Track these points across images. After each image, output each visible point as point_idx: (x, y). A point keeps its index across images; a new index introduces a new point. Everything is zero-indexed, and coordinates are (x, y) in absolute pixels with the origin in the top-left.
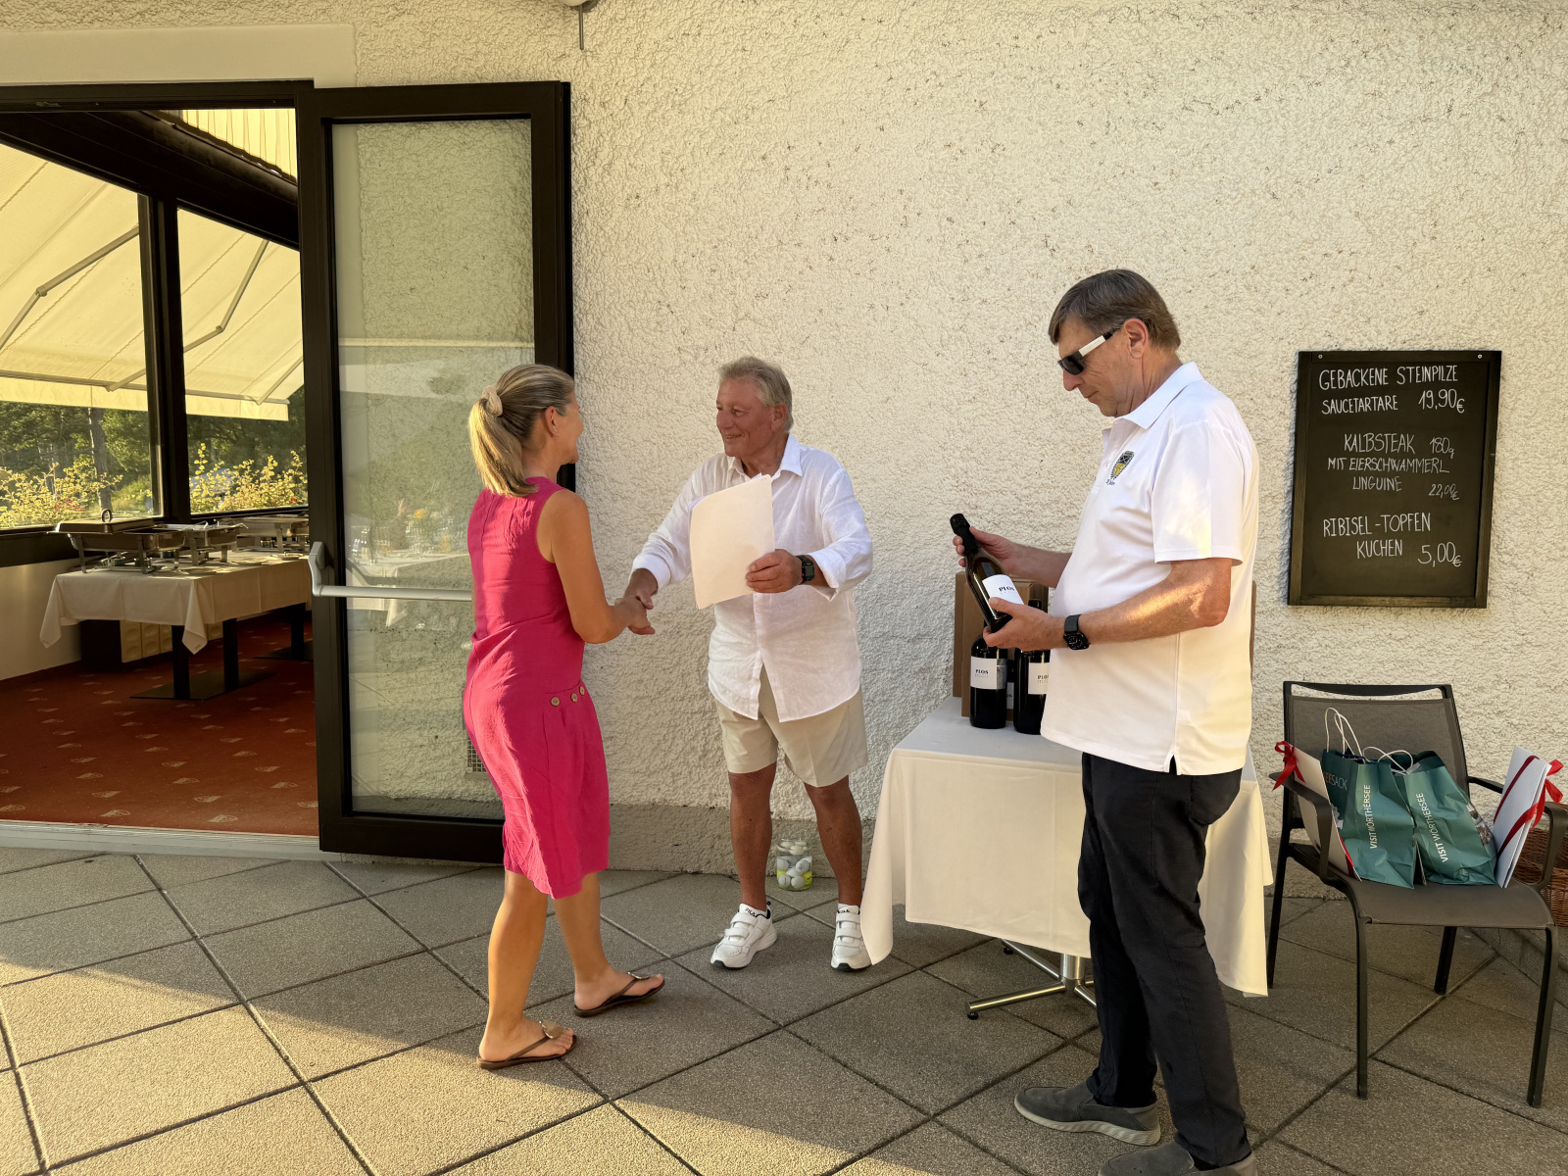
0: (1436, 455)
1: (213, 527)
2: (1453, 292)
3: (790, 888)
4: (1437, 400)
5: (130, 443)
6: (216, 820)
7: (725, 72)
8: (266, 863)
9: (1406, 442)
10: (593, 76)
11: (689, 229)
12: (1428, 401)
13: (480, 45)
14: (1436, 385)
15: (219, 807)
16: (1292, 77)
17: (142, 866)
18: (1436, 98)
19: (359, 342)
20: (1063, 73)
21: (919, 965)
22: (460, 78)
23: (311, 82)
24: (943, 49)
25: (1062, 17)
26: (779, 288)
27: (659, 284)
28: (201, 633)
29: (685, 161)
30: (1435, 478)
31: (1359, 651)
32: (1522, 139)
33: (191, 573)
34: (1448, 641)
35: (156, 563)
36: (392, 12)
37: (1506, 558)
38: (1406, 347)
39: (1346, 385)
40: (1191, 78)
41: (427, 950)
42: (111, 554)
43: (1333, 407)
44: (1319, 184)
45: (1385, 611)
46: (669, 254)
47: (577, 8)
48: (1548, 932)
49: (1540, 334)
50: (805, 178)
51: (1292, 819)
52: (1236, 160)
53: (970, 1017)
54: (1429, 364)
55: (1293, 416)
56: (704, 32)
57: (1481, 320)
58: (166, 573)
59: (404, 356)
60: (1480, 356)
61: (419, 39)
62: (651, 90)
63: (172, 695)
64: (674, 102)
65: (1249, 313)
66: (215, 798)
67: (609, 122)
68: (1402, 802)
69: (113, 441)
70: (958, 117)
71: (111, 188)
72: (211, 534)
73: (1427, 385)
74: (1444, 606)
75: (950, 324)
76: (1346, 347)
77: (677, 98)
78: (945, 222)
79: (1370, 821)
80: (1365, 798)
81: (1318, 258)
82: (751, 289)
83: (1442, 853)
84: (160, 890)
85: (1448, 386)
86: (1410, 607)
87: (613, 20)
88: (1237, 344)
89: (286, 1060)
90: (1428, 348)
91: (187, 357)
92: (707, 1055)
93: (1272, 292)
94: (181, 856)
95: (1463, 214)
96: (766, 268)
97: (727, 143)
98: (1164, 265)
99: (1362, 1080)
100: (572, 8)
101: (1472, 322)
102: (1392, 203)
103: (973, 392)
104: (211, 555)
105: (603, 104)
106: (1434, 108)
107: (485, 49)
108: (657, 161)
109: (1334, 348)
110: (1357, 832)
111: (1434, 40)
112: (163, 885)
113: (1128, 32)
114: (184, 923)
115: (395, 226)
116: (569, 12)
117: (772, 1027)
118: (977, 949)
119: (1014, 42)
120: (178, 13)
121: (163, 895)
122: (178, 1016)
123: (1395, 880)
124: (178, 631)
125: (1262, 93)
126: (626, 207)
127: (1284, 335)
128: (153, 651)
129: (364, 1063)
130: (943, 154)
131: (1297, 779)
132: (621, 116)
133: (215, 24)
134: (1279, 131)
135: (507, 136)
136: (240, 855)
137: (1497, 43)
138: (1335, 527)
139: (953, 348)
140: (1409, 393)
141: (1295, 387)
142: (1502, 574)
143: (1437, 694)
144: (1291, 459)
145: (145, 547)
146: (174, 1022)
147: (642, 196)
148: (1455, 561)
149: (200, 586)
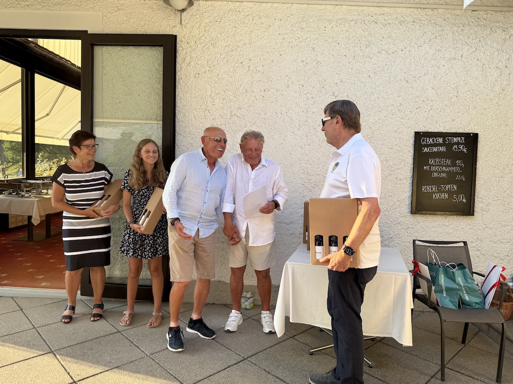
0: (458, 166)
1: (44, 182)
2: (463, 114)
3: (246, 309)
4: (458, 148)
5: (13, 152)
6: (43, 284)
7: (229, 34)
8: (61, 300)
9: (449, 162)
10: (184, 33)
11: (215, 85)
12: (455, 149)
13: (146, 22)
14: (458, 144)
15: (43, 280)
16: (413, 44)
17: (15, 301)
18: (458, 52)
19: (101, 120)
20: (340, 39)
21: (291, 336)
22: (139, 32)
23: (87, 31)
24: (301, 30)
25: (340, 21)
26: (246, 106)
27: (205, 103)
28: (39, 218)
29: (215, 63)
30: (457, 173)
31: (434, 229)
32: (484, 66)
33: (35, 197)
34: (462, 226)
35: (23, 193)
36: (116, 9)
37: (480, 200)
38: (448, 131)
39: (430, 143)
40: (381, 43)
41: (119, 332)
42: (7, 190)
43: (426, 150)
44: (421, 78)
45: (442, 216)
46: (208, 94)
47: (180, 11)
48: (503, 324)
49: (490, 128)
50: (255, 70)
51: (416, 286)
52: (395, 69)
53: (310, 354)
54: (456, 137)
55: (413, 152)
56: (222, 21)
57: (472, 123)
58: (27, 197)
59: (116, 125)
60: (472, 135)
61: (125, 18)
62: (204, 39)
63: (27, 240)
64: (212, 43)
65: (399, 119)
66: (42, 277)
67: (190, 49)
68: (454, 281)
69: (7, 151)
70: (306, 52)
71: (12, 65)
72: (43, 184)
73: (455, 144)
74: (461, 215)
75: (302, 120)
76: (429, 131)
77: (213, 42)
78: (301, 86)
79: (444, 287)
80: (442, 280)
81: (421, 102)
82: (236, 106)
83: (467, 298)
84: (22, 310)
85: (462, 144)
86: (450, 215)
87: (192, 15)
88: (395, 129)
89: (68, 373)
90: (455, 132)
91: (36, 123)
92: (220, 369)
93: (406, 112)
94: (30, 298)
95: (466, 89)
96: (242, 99)
97: (229, 58)
98: (372, 103)
99: (443, 375)
100: (178, 11)
101: (469, 124)
102: (444, 85)
103: (309, 142)
104: (43, 191)
105: (188, 43)
106: (457, 55)
107: (148, 23)
108: (206, 62)
109: (426, 131)
110: (439, 291)
111: (457, 34)
112: (23, 308)
113: (361, 27)
114: (31, 322)
115: (115, 81)
116: (177, 12)
117: (242, 359)
118: (311, 330)
119: (325, 29)
120: (41, 6)
121: (23, 312)
122: (28, 357)
123: (452, 306)
124: (30, 218)
125: (403, 49)
126: (195, 77)
127: (410, 126)
128: (20, 224)
129: (97, 374)
130: (300, 64)
131: (419, 272)
132: (194, 47)
133: (54, 10)
134: (408, 61)
135: (155, 52)
136: (51, 297)
137: (476, 36)
138: (426, 189)
139: (303, 127)
140: (449, 146)
141: (413, 143)
142: (479, 205)
143: (462, 244)
144: (412, 166)
145: (20, 188)
146: (27, 359)
147: (200, 74)
148: (464, 200)
149: (39, 203)
